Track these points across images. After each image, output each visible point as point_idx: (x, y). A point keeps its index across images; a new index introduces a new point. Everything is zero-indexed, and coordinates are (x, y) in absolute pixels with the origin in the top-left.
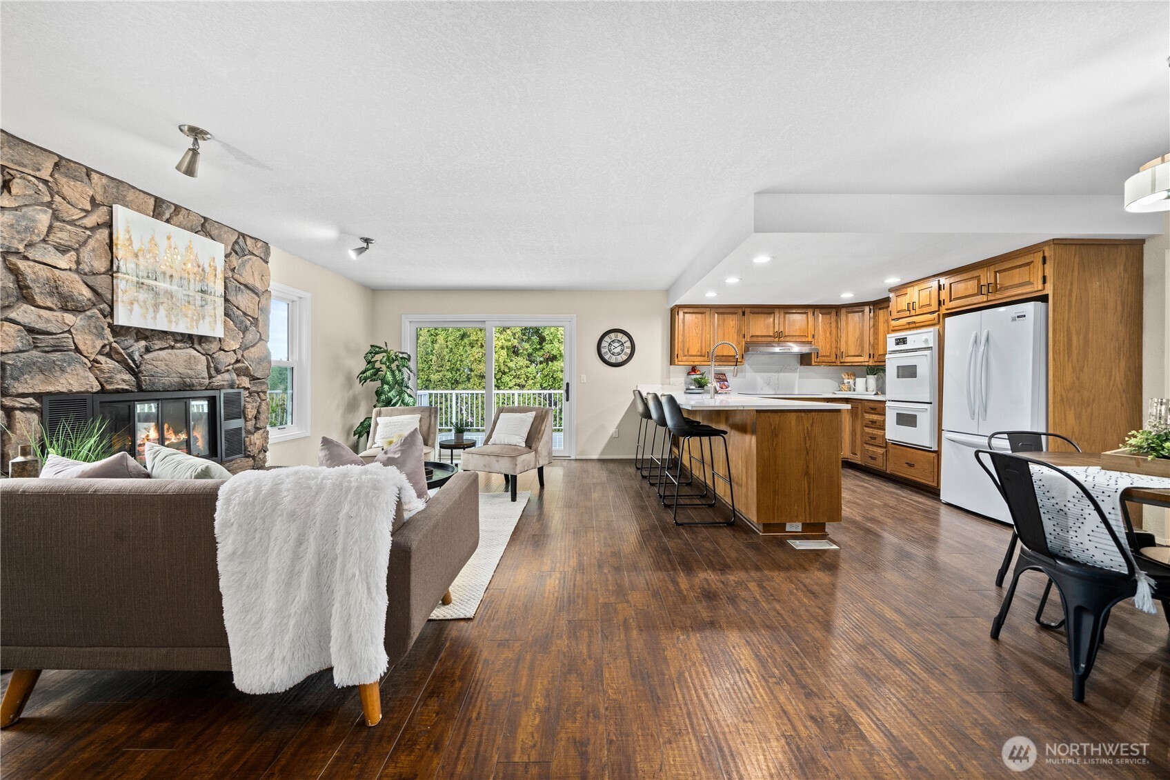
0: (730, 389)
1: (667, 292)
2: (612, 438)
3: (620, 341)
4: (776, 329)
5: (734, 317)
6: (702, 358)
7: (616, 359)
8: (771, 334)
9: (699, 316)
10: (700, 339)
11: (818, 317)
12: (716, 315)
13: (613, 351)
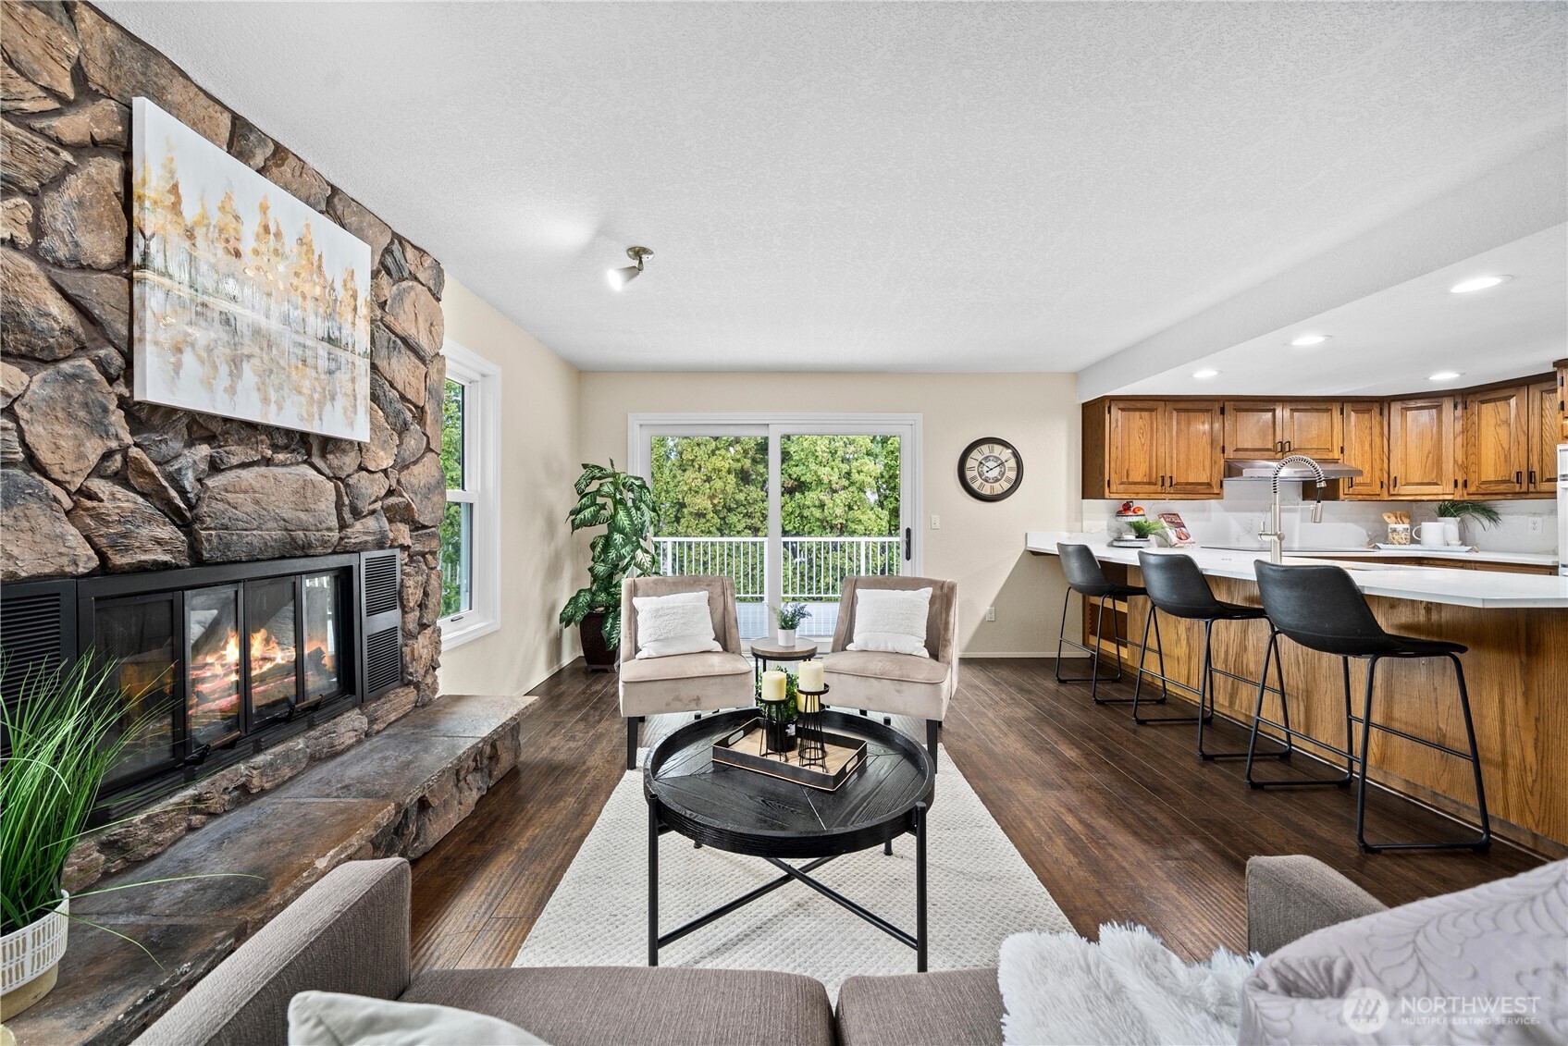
0: (1191, 539)
1: (1077, 376)
2: (985, 623)
3: (997, 458)
4: (1278, 438)
5: (1207, 416)
6: (1152, 488)
7: (992, 488)
8: (1270, 446)
9: (1146, 414)
10: (1147, 456)
11: (1349, 416)
12: (1175, 413)
13: (987, 475)
